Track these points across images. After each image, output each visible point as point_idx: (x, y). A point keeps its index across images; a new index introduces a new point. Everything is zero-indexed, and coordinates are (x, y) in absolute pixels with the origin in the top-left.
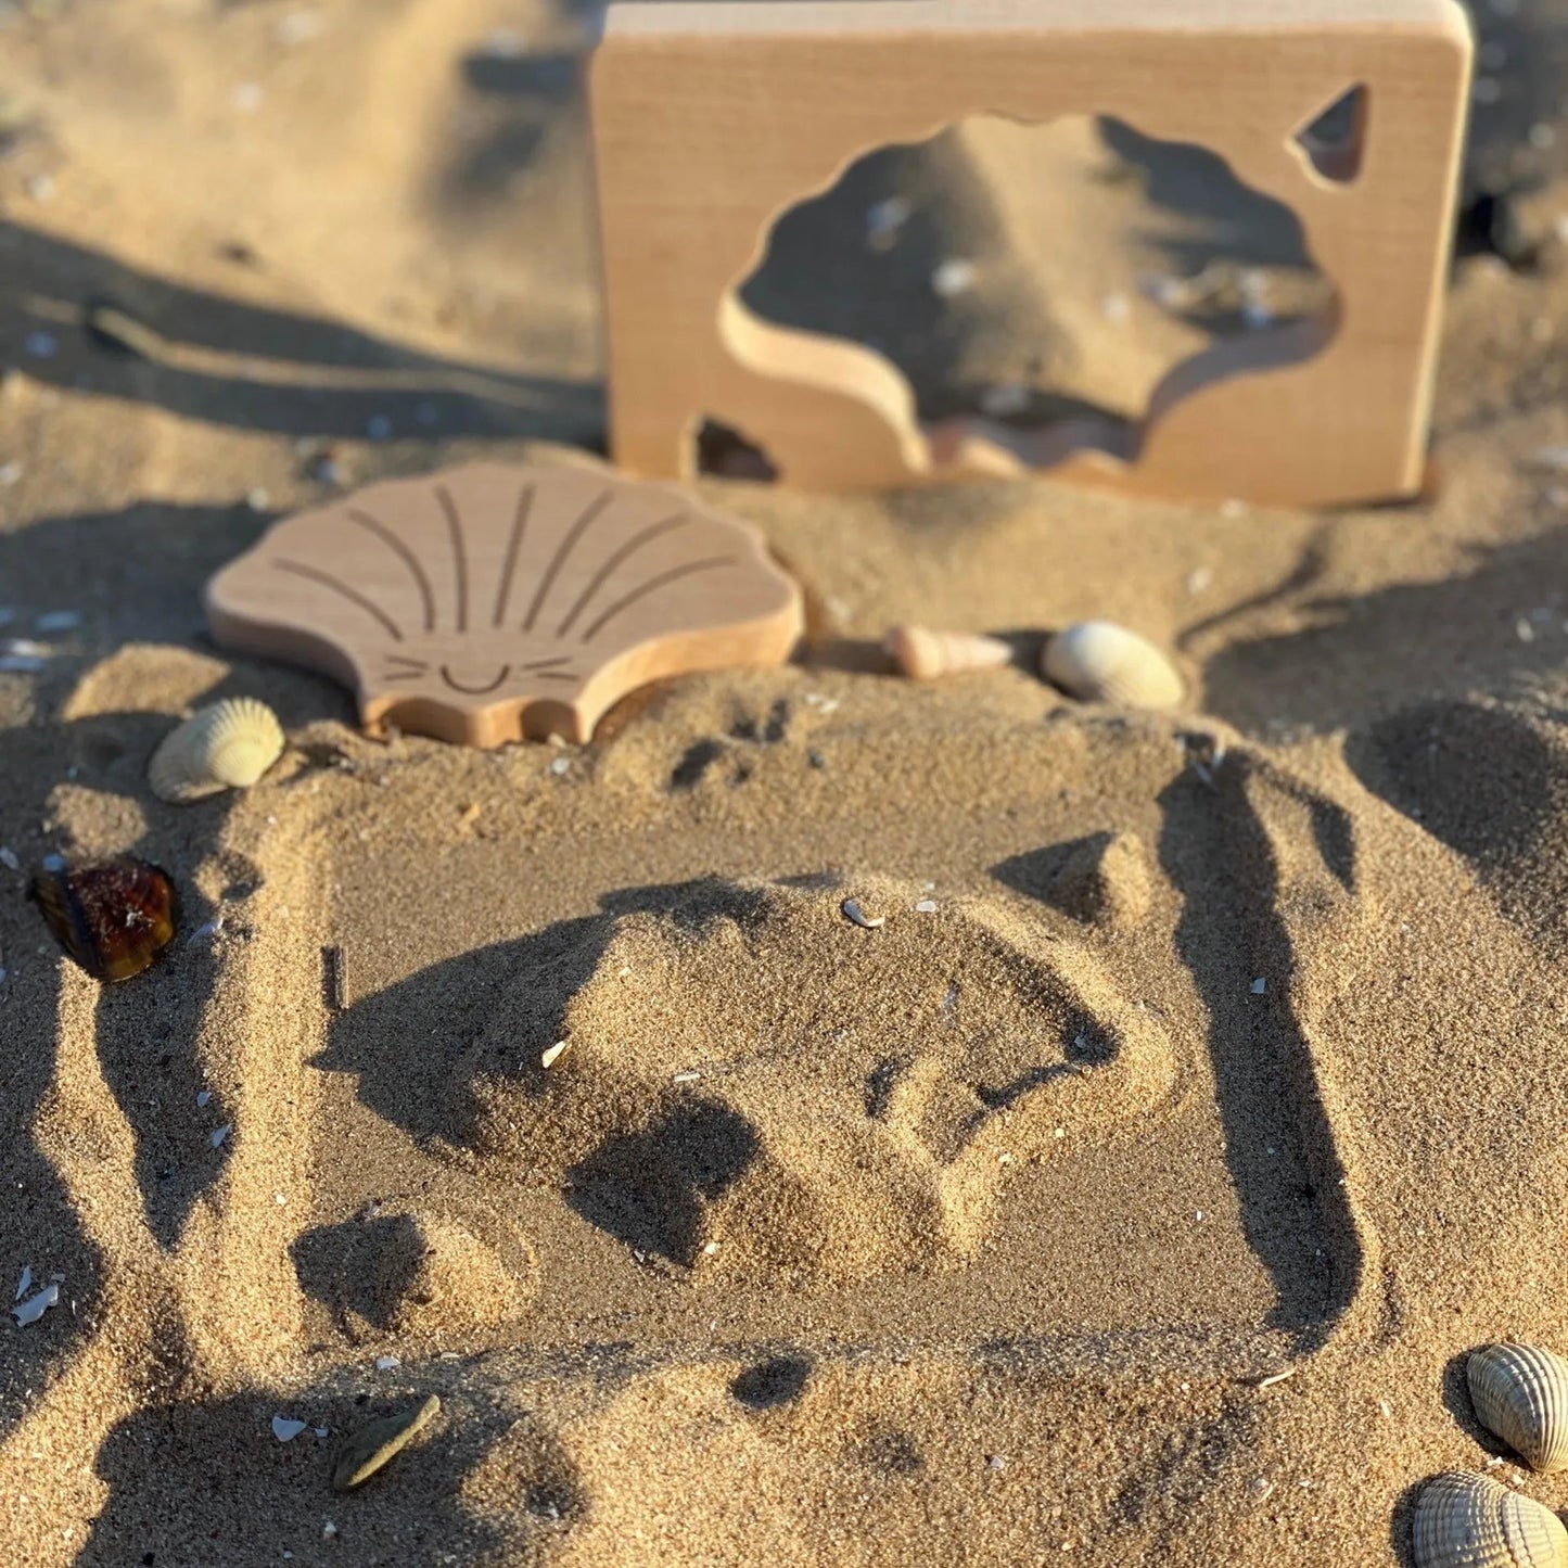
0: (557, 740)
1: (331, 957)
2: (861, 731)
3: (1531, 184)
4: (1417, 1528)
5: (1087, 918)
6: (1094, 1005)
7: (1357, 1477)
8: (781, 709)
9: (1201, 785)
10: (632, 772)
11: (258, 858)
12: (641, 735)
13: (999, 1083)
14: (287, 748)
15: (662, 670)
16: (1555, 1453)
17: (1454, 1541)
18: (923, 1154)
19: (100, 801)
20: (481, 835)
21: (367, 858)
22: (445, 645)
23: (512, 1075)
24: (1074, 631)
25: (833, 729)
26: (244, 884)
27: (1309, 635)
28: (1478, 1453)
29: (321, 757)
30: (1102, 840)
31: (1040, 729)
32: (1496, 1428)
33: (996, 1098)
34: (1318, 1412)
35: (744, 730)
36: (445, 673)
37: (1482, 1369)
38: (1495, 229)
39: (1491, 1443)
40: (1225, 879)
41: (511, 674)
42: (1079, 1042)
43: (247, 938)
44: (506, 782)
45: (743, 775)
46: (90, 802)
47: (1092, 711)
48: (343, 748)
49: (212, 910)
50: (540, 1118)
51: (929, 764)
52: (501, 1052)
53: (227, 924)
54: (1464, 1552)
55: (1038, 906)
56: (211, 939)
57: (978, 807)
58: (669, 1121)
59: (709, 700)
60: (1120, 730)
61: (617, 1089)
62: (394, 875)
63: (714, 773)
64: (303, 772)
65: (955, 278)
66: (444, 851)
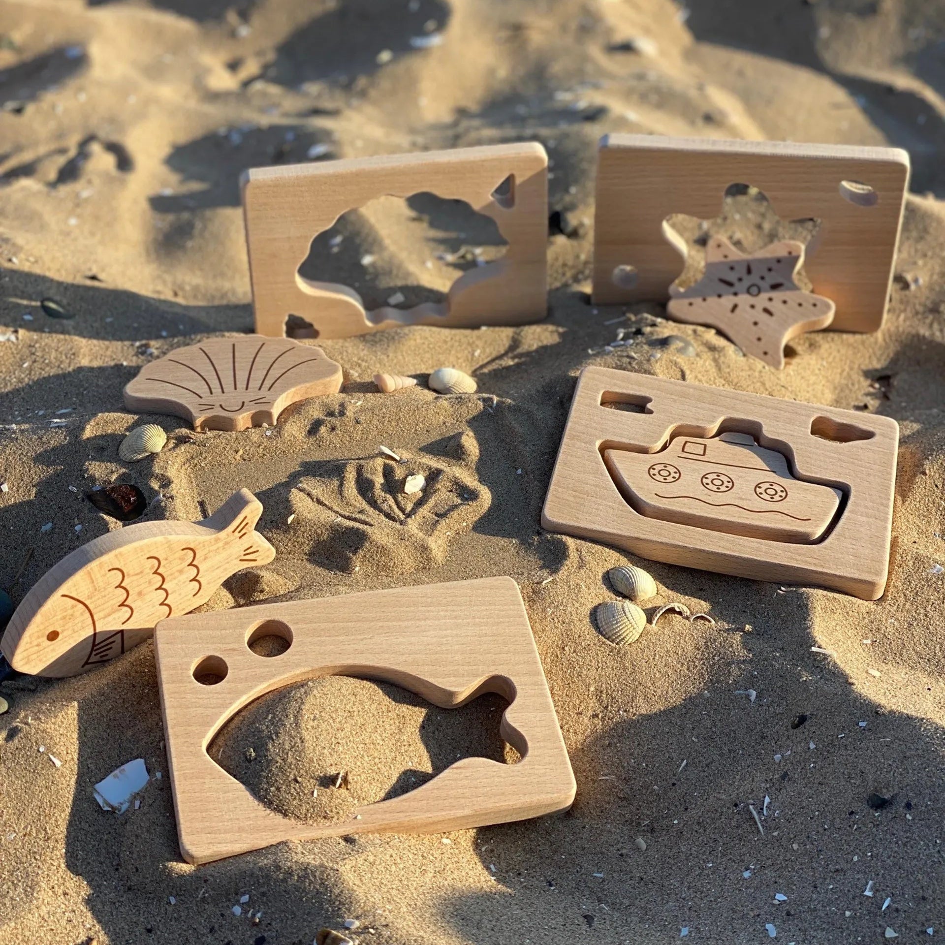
0: (265, 425)
1: (201, 504)
2: (372, 410)
3: (572, 207)
4: (598, 618)
5: (460, 459)
6: (468, 484)
7: (577, 605)
8: (342, 405)
9: (490, 414)
10: (294, 433)
11: (169, 474)
12: (295, 420)
13: (442, 511)
14: (168, 439)
15: (297, 399)
16: (640, 594)
17: (609, 619)
18: (421, 534)
19: (103, 465)
20: (244, 460)
21: (205, 472)
22: (218, 398)
23: (277, 528)
24: (437, 372)
25: (362, 410)
26: (166, 483)
27: (518, 365)
28: (613, 596)
29: (182, 440)
30: (460, 434)
31: (433, 402)
32: (620, 590)
33: (441, 516)
34: (562, 588)
35: (331, 414)
36: (221, 406)
37: (613, 574)
38: (562, 225)
39: (618, 594)
40: (502, 441)
41: (245, 404)
42: (466, 496)
43: (173, 499)
44: (250, 441)
45: (333, 429)
46: (100, 466)
47: (448, 396)
48: (190, 436)
49: (158, 493)
50: (290, 540)
51: (397, 418)
52: (271, 522)
53: (164, 496)
54: (613, 621)
55: (443, 458)
56: (159, 501)
57: (416, 430)
58: (334, 534)
59: (316, 406)
60: (460, 400)
61: (315, 527)
62: (216, 475)
63: (323, 429)
64: (176, 446)
65: (367, 260)
66: (233, 466)
